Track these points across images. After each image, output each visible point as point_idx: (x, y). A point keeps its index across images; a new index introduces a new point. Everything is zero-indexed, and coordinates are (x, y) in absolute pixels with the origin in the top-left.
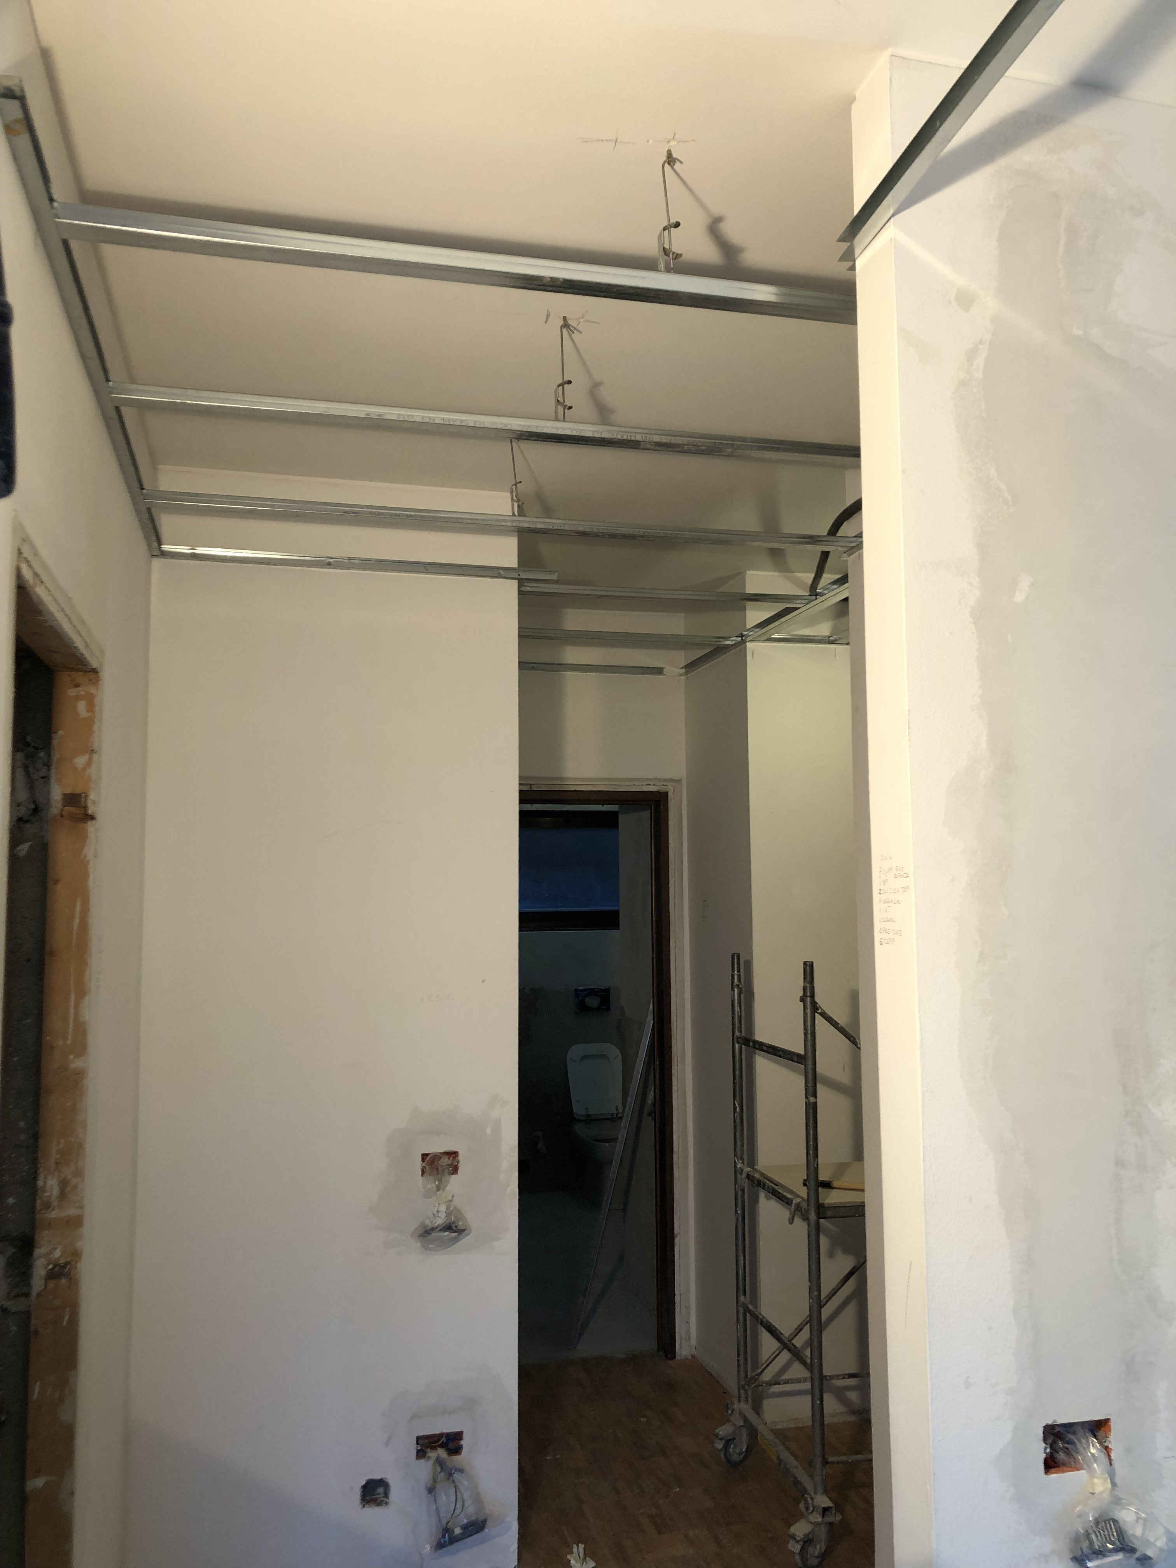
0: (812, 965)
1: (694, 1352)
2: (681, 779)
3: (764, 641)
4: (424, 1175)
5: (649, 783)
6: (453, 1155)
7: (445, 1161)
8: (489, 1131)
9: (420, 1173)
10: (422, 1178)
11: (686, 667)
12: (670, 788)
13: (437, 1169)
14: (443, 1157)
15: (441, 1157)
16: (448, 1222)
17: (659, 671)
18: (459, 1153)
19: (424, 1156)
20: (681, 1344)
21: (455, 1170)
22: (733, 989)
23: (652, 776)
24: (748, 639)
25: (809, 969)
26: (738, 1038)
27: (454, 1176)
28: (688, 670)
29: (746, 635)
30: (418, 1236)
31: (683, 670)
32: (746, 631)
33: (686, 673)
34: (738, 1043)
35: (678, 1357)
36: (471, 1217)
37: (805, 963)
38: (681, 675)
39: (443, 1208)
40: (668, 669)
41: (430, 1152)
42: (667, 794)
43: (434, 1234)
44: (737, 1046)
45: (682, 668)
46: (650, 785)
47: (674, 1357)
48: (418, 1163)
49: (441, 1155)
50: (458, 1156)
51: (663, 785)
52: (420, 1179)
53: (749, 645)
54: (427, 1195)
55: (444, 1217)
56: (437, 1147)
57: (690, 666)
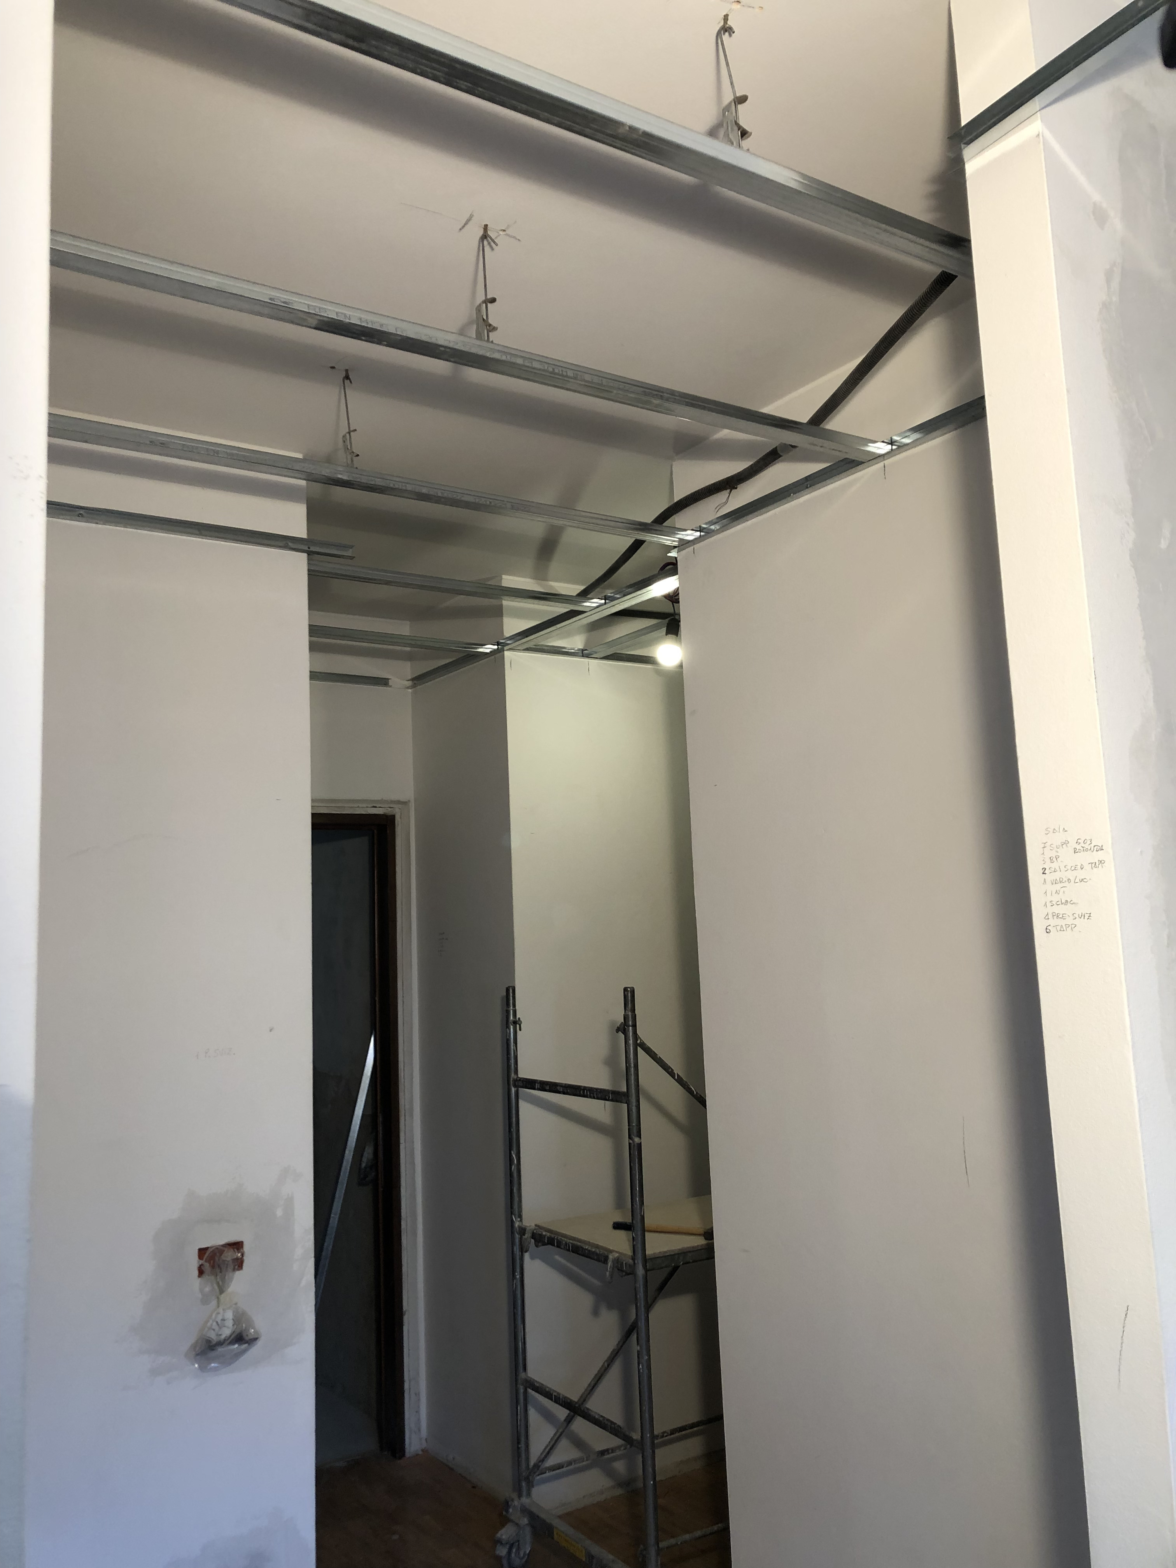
0: (633, 991)
1: (424, 1445)
2: (409, 801)
3: (523, 650)
4: (204, 1276)
5: (374, 805)
6: (237, 1246)
7: (230, 1255)
8: (279, 1212)
9: (197, 1272)
10: (200, 1279)
11: (413, 680)
12: (397, 811)
13: (219, 1266)
14: (226, 1249)
15: (224, 1251)
16: (238, 1331)
17: (384, 682)
18: (244, 1243)
19: (202, 1252)
20: (410, 1438)
21: (239, 1264)
22: (508, 1027)
23: (377, 797)
24: (506, 648)
25: (629, 996)
26: (515, 1081)
27: (237, 1272)
28: (416, 682)
29: (502, 643)
30: (197, 1355)
31: (410, 683)
32: (503, 639)
33: (414, 686)
34: (515, 1086)
35: (407, 1455)
36: (260, 1323)
37: (625, 989)
38: (408, 688)
39: (229, 1315)
40: (395, 681)
41: (209, 1246)
42: (393, 817)
43: (220, 1350)
44: (513, 1090)
45: (408, 680)
46: (376, 807)
47: (404, 1455)
48: (194, 1262)
49: (224, 1248)
50: (242, 1247)
51: (390, 807)
52: (196, 1282)
53: (507, 654)
54: (205, 1301)
55: (231, 1325)
56: (216, 1238)
57: (418, 680)
